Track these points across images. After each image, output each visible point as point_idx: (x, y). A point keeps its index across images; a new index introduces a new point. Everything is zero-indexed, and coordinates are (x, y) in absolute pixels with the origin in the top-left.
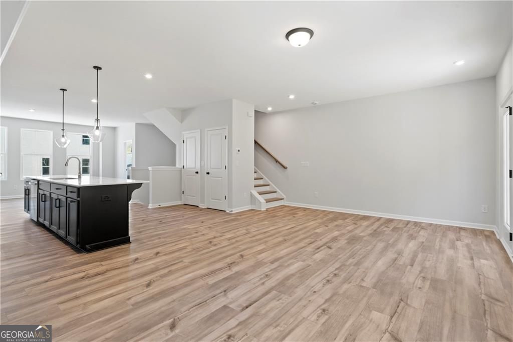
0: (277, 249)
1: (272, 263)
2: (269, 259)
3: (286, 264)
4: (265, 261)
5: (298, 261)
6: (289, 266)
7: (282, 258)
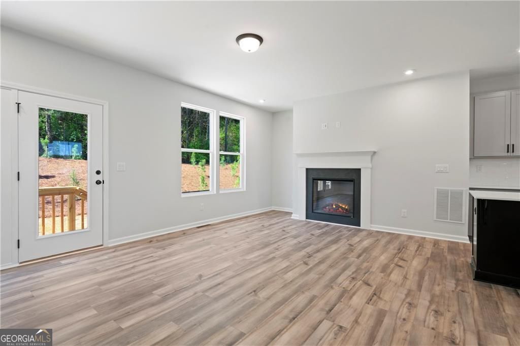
0: (269, 274)
1: (274, 258)
2: (277, 261)
3: (262, 257)
4: (281, 259)
5: (249, 260)
6: (259, 256)
7: (265, 262)
